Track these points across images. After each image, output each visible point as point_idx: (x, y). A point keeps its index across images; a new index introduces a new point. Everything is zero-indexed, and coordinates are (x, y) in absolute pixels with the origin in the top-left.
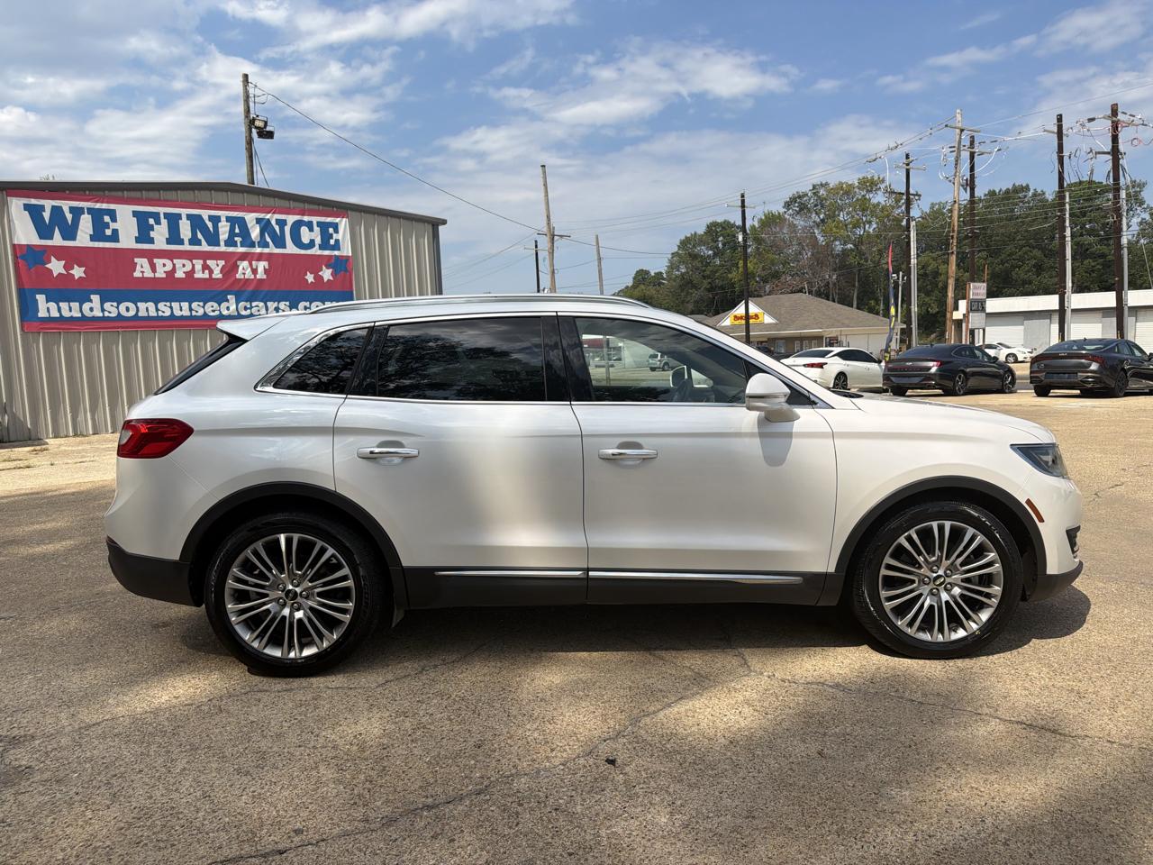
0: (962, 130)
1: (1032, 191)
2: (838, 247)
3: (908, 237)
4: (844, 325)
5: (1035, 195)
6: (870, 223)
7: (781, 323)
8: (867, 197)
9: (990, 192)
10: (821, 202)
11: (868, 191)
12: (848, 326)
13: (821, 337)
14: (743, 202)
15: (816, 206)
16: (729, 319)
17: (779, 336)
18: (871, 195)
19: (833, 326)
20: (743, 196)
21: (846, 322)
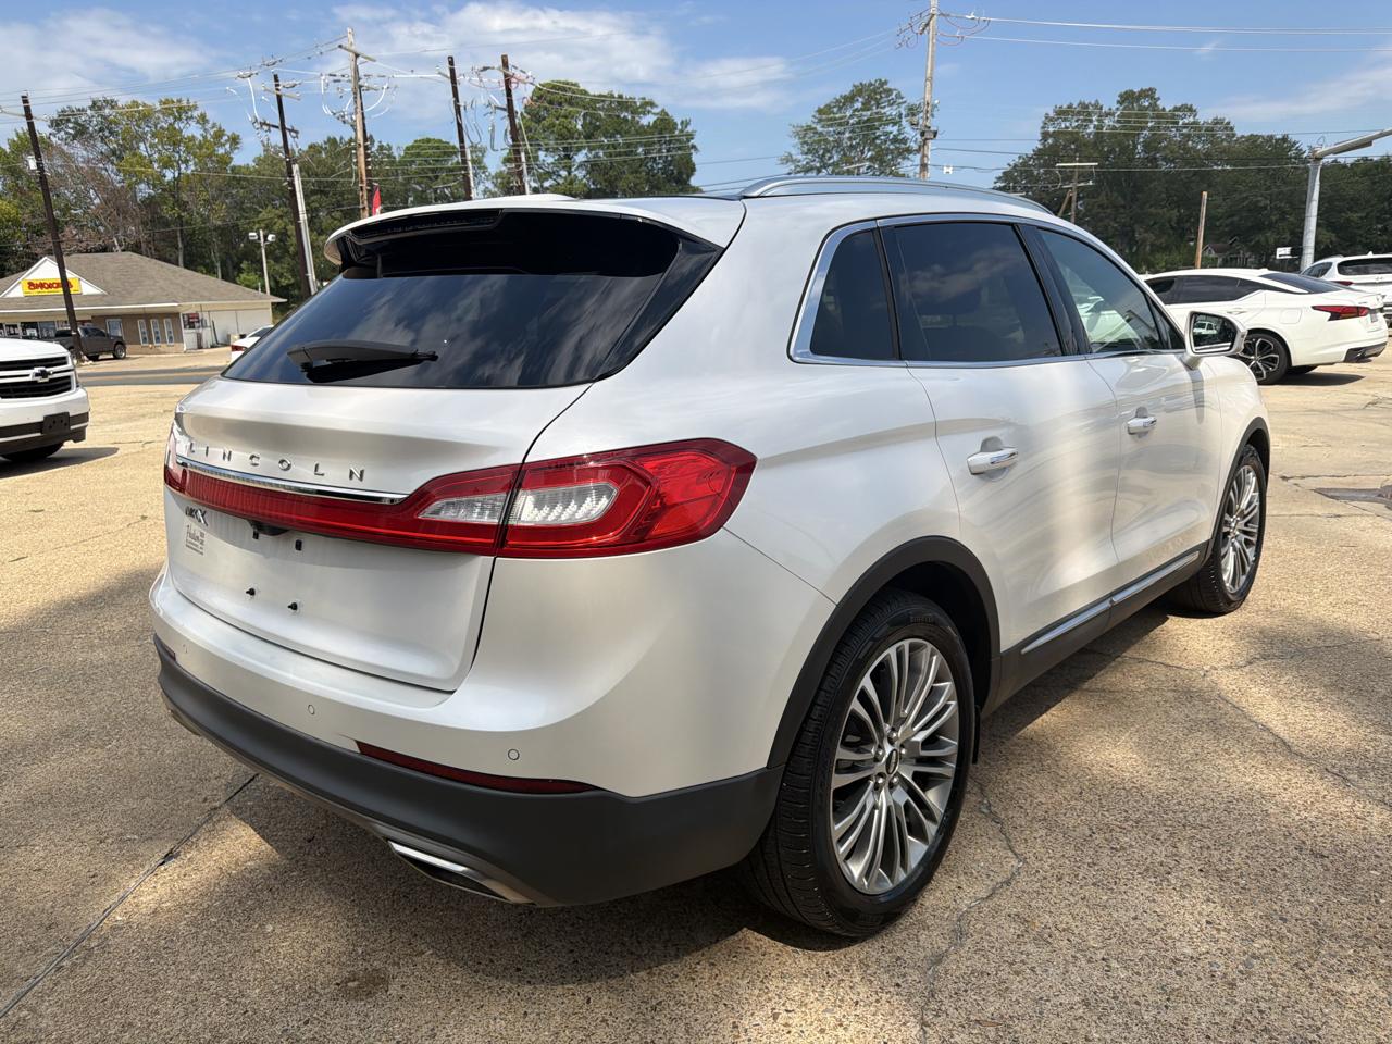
0: (357, 56)
1: (376, 145)
2: (144, 191)
3: (292, 184)
4: (203, 298)
5: (381, 148)
6: (186, 162)
7: (110, 293)
8: (176, 126)
9: (329, 139)
10: (107, 127)
11: (175, 118)
12: (210, 300)
13: (177, 315)
14: (27, 109)
15: (101, 130)
16: (19, 287)
17: (111, 313)
18: (182, 126)
19: (190, 299)
20: (25, 101)
21: (206, 294)
